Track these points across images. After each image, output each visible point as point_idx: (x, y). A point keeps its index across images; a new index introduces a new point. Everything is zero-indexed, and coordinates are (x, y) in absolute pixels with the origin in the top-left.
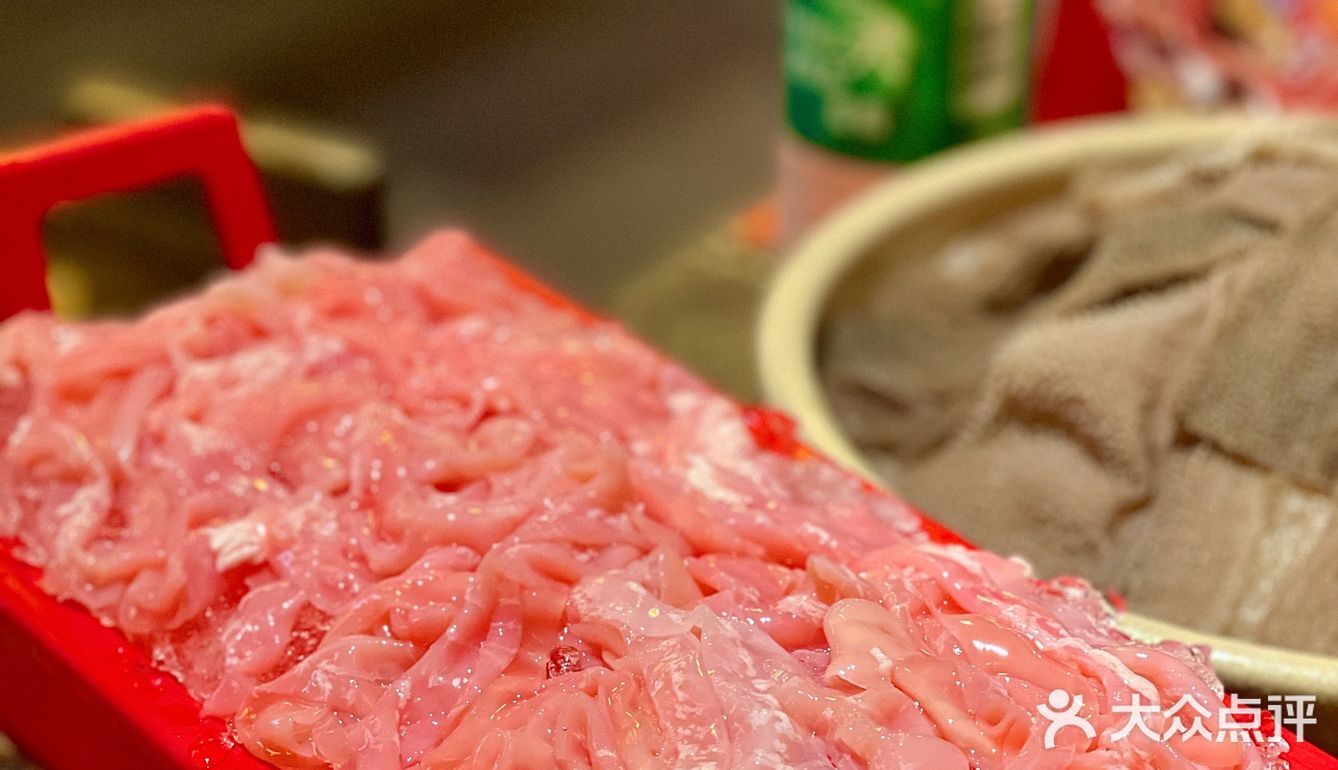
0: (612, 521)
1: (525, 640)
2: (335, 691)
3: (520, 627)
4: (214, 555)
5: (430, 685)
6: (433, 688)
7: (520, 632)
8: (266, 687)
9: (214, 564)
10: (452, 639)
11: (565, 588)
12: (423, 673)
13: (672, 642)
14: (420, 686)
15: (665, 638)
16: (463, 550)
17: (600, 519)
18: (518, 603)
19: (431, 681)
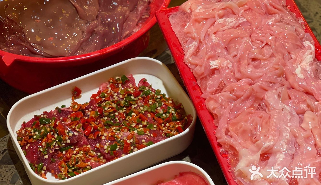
0: (278, 78)
1: (255, 101)
2: (221, 102)
3: (254, 99)
4: (210, 66)
5: (237, 106)
6: (237, 107)
7: (254, 100)
8: (212, 96)
9: (210, 67)
10: (242, 99)
11: (265, 91)
12: (236, 104)
13: (278, 111)
14: (235, 105)
15: (277, 109)
16: (250, 80)
17: (276, 78)
18: (255, 95)
19: (237, 105)
